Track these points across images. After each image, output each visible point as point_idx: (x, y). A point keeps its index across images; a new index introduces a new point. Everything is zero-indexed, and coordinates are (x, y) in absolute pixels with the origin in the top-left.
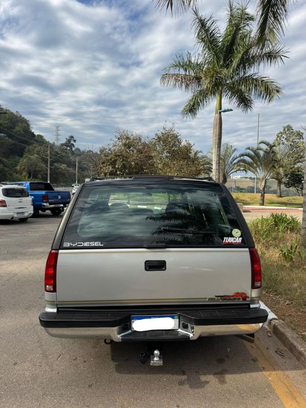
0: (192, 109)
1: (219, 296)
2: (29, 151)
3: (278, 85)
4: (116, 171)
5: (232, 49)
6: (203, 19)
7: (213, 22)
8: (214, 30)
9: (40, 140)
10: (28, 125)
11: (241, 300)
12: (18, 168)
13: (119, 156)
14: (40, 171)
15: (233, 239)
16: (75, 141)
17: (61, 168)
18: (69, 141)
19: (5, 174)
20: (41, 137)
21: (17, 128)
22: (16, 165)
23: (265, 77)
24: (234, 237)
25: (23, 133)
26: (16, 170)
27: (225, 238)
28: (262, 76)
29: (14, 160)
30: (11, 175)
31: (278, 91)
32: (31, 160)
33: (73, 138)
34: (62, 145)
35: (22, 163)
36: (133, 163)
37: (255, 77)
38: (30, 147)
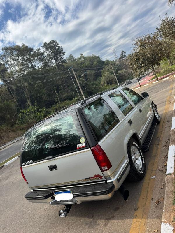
1: (87, 178)
2: (103, 72)
4: (141, 65)
9: (108, 63)
10: (99, 58)
11: (100, 179)
12: (102, 83)
13: (138, 55)
14: (112, 80)
15: (81, 144)
16: (125, 53)
17: (122, 73)
18: (122, 54)
19: (97, 89)
20: (107, 61)
21: (95, 63)
22: (101, 82)
24: (81, 143)
25: (98, 64)
26: (101, 84)
27: (77, 145)
29: (99, 80)
30: (100, 88)
32: (106, 76)
33: (124, 52)
34: (119, 59)
35: (103, 79)
36: (149, 55)
38: (103, 70)
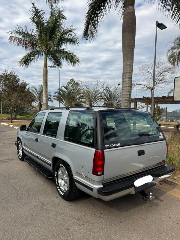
0: (26, 61)
3: (78, 58)
5: (54, 32)
6: (37, 9)
7: (44, 13)
8: (43, 18)
11: (164, 163)
23: (71, 52)
24: (161, 136)
28: (70, 51)
31: (78, 61)
37: (66, 51)
